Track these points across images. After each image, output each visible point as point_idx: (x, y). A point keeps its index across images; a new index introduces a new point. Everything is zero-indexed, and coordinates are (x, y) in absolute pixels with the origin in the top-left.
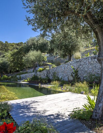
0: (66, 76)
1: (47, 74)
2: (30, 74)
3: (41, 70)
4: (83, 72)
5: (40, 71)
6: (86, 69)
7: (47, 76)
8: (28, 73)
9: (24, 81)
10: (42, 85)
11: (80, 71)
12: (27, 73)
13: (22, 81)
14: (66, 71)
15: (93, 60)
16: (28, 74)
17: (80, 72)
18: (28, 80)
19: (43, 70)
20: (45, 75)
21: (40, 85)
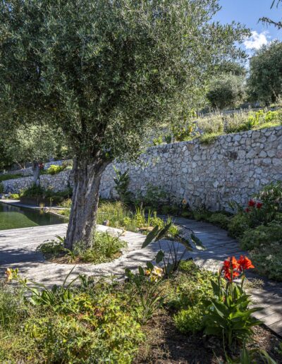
0: (108, 187)
1: (68, 182)
2: (27, 179)
3: (55, 169)
4: (139, 180)
5: (53, 173)
6: (147, 175)
7: (69, 186)
8: (23, 176)
9: (9, 198)
10: (47, 208)
11: (135, 177)
12: (20, 176)
13: (6, 197)
14: (109, 176)
15: (161, 155)
16: (22, 179)
17: (135, 180)
18: (22, 195)
19: (60, 171)
20: (63, 183)
21: (42, 207)
